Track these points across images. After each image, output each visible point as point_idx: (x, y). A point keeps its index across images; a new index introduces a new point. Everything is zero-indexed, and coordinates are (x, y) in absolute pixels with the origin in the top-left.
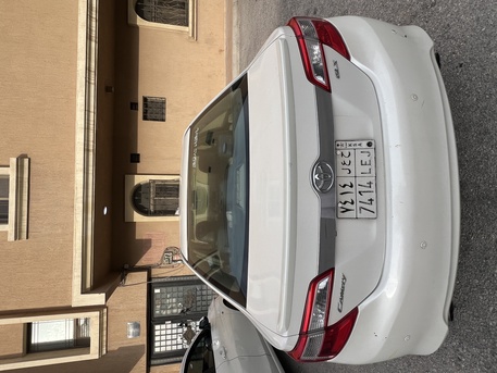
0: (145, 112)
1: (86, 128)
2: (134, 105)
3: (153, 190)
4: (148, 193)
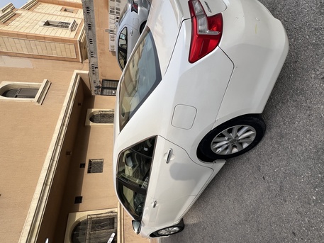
0: (89, 168)
1: (49, 170)
2: (83, 165)
3: (89, 226)
4: (85, 229)
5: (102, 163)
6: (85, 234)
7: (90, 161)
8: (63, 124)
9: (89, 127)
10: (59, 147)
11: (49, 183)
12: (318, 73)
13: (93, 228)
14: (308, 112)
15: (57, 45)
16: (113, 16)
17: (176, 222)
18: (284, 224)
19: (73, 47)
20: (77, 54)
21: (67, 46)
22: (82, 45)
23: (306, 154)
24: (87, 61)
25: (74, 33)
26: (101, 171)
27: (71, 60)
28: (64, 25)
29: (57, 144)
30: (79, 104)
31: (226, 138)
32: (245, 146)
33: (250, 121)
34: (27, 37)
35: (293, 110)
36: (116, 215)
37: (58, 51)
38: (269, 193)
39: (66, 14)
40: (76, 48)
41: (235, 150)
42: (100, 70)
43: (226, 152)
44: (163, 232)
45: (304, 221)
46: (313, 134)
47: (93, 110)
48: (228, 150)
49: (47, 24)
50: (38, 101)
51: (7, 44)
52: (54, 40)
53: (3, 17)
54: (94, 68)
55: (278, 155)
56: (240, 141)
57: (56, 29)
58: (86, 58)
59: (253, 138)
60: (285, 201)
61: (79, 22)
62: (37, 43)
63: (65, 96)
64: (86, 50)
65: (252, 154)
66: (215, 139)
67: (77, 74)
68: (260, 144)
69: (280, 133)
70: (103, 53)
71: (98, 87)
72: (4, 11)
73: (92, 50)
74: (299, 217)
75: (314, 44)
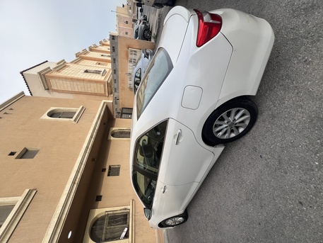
0: (109, 172)
1: (78, 172)
2: (104, 170)
3: (106, 222)
4: (102, 224)
5: (119, 168)
6: (102, 229)
7: (110, 167)
8: (91, 137)
9: (110, 141)
10: (87, 154)
11: (77, 182)
12: (300, 58)
13: (109, 224)
14: (296, 91)
15: (92, 84)
16: (131, 64)
17: (181, 212)
18: (289, 195)
19: (102, 86)
20: (105, 91)
21: (99, 85)
22: (109, 85)
23: (300, 126)
24: (112, 95)
25: (104, 77)
26: (118, 174)
27: (101, 95)
28: (98, 72)
29: (86, 152)
30: (104, 124)
31: (226, 122)
32: (241, 130)
33: (246, 104)
34: (72, 79)
35: (281, 93)
36: (129, 212)
37: (92, 88)
38: (268, 169)
39: (99, 66)
40: (104, 86)
41: (233, 135)
42: (120, 101)
43: (226, 137)
44: (169, 222)
45: (310, 188)
46: (304, 107)
47: (114, 129)
48: (227, 135)
49: (86, 71)
50: (75, 120)
51: (58, 84)
52: (90, 81)
53: (57, 67)
54: (116, 99)
55: (272, 133)
56: (237, 125)
57: (92, 74)
58: (111, 93)
59: (247, 123)
60: (286, 173)
61: (107, 70)
62: (78, 83)
63: (94, 118)
64: (111, 88)
65: (247, 138)
66: (217, 122)
67: (104, 103)
68: (254, 129)
69: (272, 115)
70: (123, 89)
71: (119, 113)
72: (58, 64)
73: (116, 87)
74: (303, 185)
75: (292, 39)
